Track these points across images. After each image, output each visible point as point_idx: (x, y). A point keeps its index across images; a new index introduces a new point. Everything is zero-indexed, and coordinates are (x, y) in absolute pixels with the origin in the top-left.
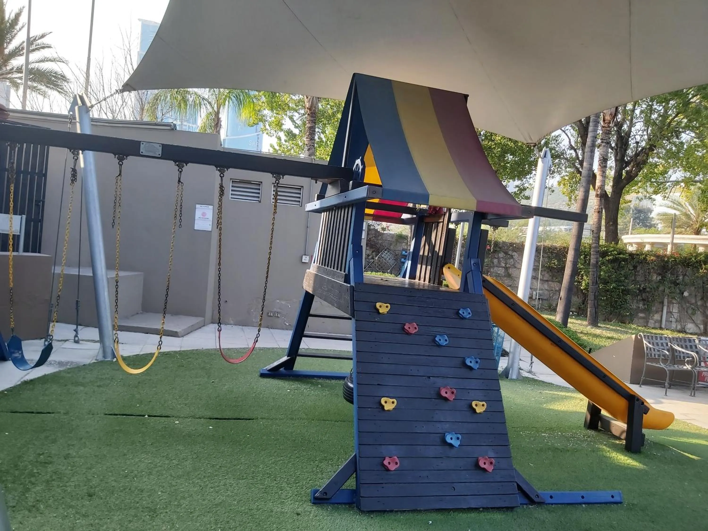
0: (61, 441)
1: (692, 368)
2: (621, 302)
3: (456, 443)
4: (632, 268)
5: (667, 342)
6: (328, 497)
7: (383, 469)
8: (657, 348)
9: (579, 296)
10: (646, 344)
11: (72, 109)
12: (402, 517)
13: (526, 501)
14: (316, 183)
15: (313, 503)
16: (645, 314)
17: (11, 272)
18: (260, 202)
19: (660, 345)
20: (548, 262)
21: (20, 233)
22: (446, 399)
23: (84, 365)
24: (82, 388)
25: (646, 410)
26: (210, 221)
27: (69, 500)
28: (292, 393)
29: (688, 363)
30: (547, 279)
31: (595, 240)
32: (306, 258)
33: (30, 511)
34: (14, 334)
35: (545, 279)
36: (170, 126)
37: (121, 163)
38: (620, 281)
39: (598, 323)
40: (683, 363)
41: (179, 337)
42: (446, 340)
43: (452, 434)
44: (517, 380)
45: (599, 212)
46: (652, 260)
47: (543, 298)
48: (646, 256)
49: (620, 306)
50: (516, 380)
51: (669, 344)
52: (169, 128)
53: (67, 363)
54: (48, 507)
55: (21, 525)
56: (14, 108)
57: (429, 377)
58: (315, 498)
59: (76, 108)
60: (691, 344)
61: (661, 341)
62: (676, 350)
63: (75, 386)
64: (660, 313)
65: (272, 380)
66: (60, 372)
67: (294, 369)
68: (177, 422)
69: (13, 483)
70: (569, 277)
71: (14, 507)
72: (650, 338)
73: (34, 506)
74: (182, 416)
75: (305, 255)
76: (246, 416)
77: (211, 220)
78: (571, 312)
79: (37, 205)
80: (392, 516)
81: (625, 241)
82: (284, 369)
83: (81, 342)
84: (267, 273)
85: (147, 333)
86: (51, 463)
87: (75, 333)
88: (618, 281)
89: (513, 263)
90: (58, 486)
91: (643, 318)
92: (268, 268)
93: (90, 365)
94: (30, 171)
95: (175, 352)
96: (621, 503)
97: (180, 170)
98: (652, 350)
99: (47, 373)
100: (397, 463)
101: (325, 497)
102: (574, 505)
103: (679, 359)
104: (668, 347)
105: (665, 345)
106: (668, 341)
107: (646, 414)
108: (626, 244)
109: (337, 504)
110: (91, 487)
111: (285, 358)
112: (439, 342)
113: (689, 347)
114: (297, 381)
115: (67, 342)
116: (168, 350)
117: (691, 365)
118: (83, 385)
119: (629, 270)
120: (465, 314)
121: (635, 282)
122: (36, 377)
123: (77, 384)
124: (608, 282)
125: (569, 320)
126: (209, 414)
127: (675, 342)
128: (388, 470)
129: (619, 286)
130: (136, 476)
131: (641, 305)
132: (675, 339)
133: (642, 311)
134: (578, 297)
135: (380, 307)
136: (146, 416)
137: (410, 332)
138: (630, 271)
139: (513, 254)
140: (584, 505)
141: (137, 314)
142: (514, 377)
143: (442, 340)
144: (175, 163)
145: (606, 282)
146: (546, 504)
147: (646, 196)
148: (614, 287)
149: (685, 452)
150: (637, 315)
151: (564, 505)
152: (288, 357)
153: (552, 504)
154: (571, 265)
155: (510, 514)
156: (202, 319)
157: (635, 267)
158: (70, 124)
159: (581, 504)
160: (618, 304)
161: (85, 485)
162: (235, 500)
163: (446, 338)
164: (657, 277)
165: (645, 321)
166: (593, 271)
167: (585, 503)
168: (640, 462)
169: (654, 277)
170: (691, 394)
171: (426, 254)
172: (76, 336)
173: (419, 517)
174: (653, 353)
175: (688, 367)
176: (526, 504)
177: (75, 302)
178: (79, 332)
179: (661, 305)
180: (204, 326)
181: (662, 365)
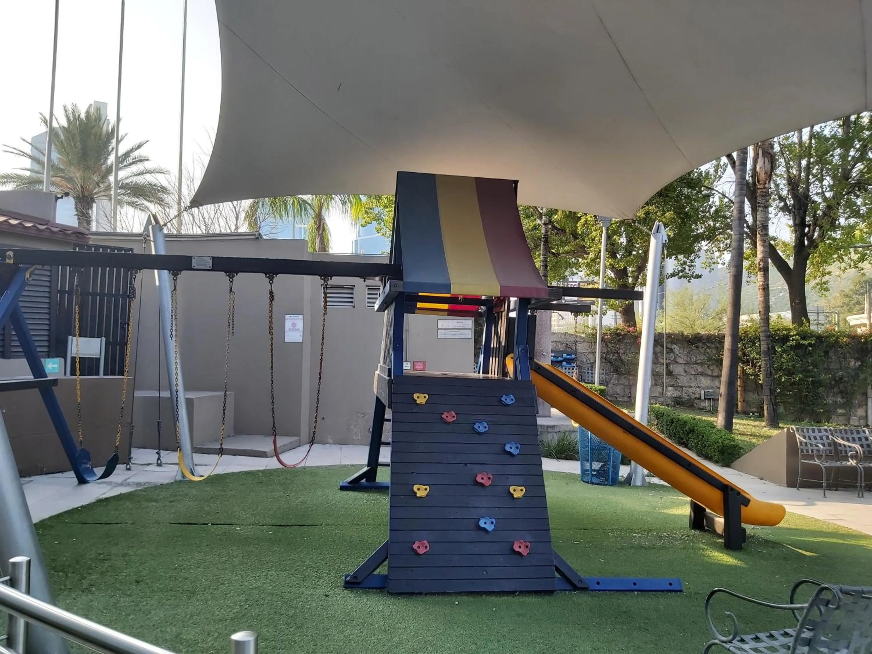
0: (123, 544)
1: (857, 464)
2: (813, 397)
3: (490, 527)
4: (823, 354)
5: (827, 434)
6: (359, 580)
7: (413, 553)
8: (814, 442)
9: (759, 393)
10: (799, 438)
11: (146, 228)
12: (430, 599)
13: (568, 587)
14: (365, 281)
15: (344, 587)
16: (846, 410)
17: (78, 388)
18: (354, 307)
19: (818, 438)
20: (717, 354)
21: (100, 355)
22: (482, 485)
23: (162, 484)
24: (154, 504)
25: (746, 502)
26: (300, 331)
27: (118, 585)
28: (369, 503)
29: (852, 457)
30: (717, 375)
31: (763, 323)
32: (407, 364)
33: (83, 592)
34: (83, 447)
35: (714, 374)
36: (255, 235)
37: (175, 278)
38: (809, 371)
39: (779, 424)
40: (846, 459)
41: (268, 457)
42: (485, 427)
43: (486, 519)
44: (642, 486)
45: (764, 289)
46: (845, 342)
47: (715, 398)
48: (838, 337)
49: (812, 401)
50: (640, 486)
51: (830, 437)
52: (253, 237)
53: (145, 484)
54: (98, 589)
55: (74, 601)
56: (105, 231)
57: (466, 464)
58: (347, 583)
59: (150, 227)
60: (859, 436)
61: (820, 434)
62: (840, 445)
63: (149, 502)
64: (865, 407)
65: (352, 492)
66: (136, 491)
67: (377, 481)
68: (239, 529)
69: (73, 573)
70: (728, 368)
71: (71, 589)
72: (805, 431)
73: (87, 589)
74: (245, 523)
75: (406, 361)
76: (311, 523)
77: (302, 330)
78: (751, 412)
79: (122, 328)
80: (420, 598)
81: (852, 323)
82: (366, 481)
83: (163, 465)
84: (320, 375)
85: (235, 455)
86: (108, 560)
87: (157, 456)
88: (805, 371)
89: (673, 358)
90: (111, 576)
91: (842, 415)
92: (321, 369)
93: (167, 484)
94: (114, 293)
95: (259, 471)
96: (681, 591)
97: (231, 280)
98: (809, 445)
99: (123, 492)
100: (426, 547)
101: (355, 581)
102: (624, 592)
103: (844, 454)
104: (829, 441)
105: (824, 438)
106: (829, 434)
107: (746, 506)
108: (854, 326)
109: (369, 588)
110: (141, 576)
111: (366, 469)
112: (478, 429)
113: (857, 439)
114: (379, 492)
115: (150, 466)
116: (252, 470)
117: (856, 459)
118: (156, 501)
119: (819, 356)
120: (508, 400)
121: (828, 370)
122: (112, 495)
123: (150, 500)
124: (793, 373)
125: (734, 421)
126: (274, 522)
127: (838, 434)
128: (417, 554)
129: (808, 377)
130: (184, 569)
131: (839, 399)
132: (838, 431)
133: (842, 406)
134: (758, 395)
135: (418, 397)
136: (210, 524)
137: (448, 421)
138: (819, 358)
139: (673, 347)
140: (636, 593)
141: (229, 436)
142: (639, 483)
143: (482, 428)
144: (226, 273)
145: (790, 373)
146: (592, 590)
147: (850, 266)
148: (800, 379)
149: (800, 549)
150: (835, 412)
151: (612, 592)
152: (368, 467)
153: (599, 590)
154: (729, 354)
155: (547, 598)
156: (298, 438)
157: (826, 353)
158: (145, 243)
159: (633, 591)
160: (808, 400)
161: (135, 575)
162: (271, 586)
163: (486, 424)
164: (855, 363)
165: (846, 417)
166: (765, 360)
167: (637, 591)
168: (736, 558)
169: (852, 363)
170: (859, 495)
171: (495, 346)
172: (159, 459)
173: (446, 599)
174: (810, 448)
175: (852, 463)
176: (570, 590)
177: (157, 423)
178: (162, 455)
179: (864, 397)
180: (299, 446)
181: (818, 462)
